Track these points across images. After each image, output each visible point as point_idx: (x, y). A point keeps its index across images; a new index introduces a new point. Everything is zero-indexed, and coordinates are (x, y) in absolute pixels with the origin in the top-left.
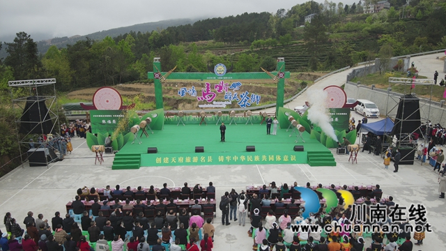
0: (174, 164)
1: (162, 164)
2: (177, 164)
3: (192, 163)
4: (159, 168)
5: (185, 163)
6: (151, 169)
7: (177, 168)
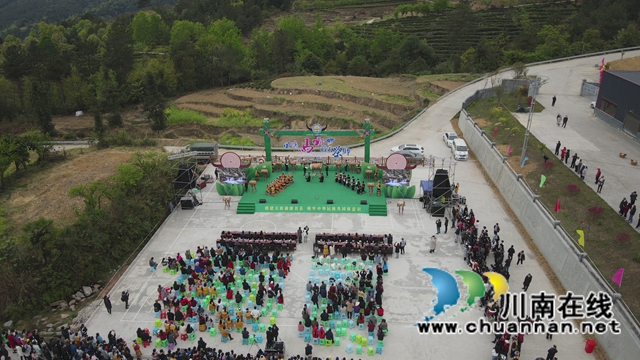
0: (277, 211)
1: (269, 211)
2: (279, 211)
3: (289, 211)
4: (267, 214)
5: (284, 211)
6: (262, 214)
7: (279, 215)
